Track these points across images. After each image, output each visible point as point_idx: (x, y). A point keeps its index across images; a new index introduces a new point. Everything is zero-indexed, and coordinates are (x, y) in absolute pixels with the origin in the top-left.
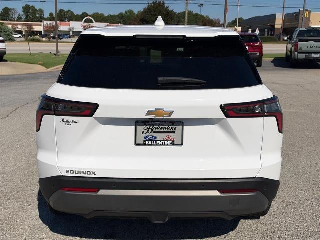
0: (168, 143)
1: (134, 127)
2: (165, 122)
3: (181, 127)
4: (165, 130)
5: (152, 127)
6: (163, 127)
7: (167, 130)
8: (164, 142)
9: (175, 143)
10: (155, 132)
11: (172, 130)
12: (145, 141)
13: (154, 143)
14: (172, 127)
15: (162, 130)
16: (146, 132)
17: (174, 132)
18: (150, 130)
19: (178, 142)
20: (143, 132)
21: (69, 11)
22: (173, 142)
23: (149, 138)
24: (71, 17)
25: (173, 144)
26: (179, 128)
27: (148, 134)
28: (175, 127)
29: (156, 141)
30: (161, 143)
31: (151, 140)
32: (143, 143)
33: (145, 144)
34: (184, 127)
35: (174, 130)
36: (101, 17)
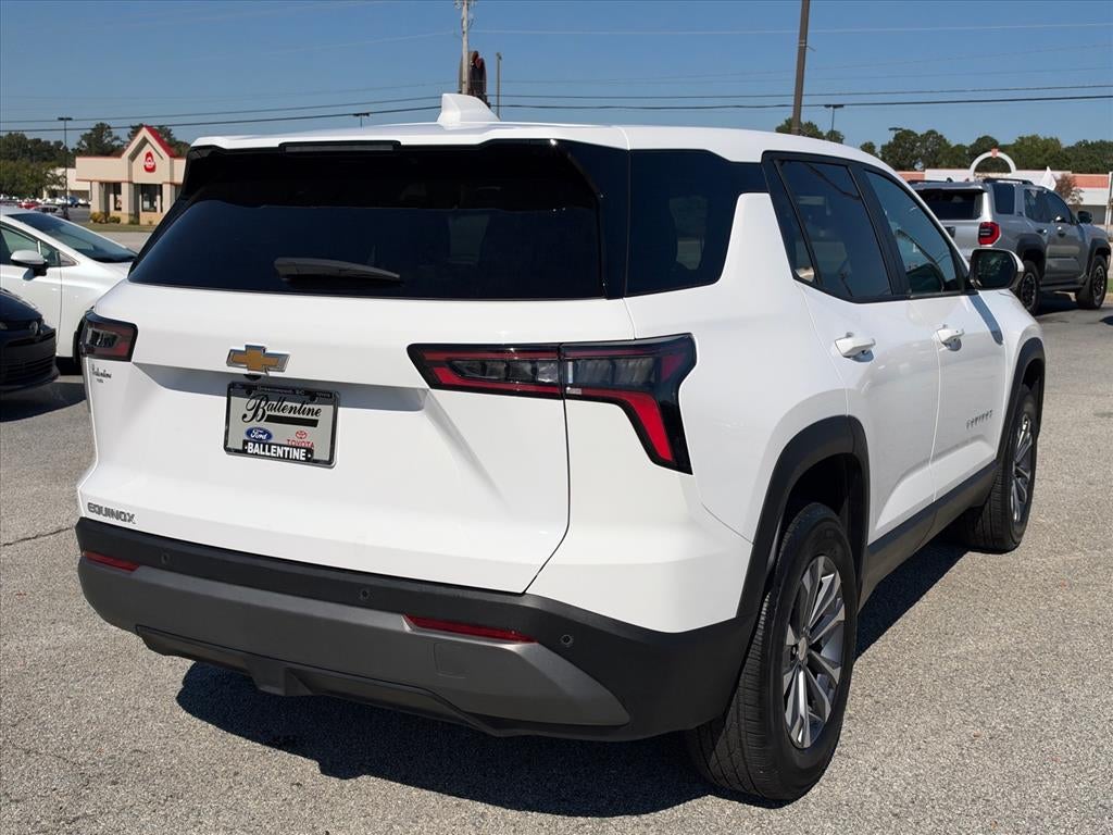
0: (296, 454)
1: (225, 398)
2: (294, 390)
3: (332, 407)
4: (292, 415)
5: (263, 403)
6: (290, 404)
7: (297, 416)
8: (287, 449)
9: (315, 457)
10: (271, 419)
11: (310, 417)
12: (245, 443)
13: (264, 450)
14: (311, 406)
15: (286, 414)
16: (250, 414)
17: (314, 423)
18: (260, 412)
19: (321, 453)
20: (245, 416)
21: (932, 132)
22: (309, 451)
23: (255, 435)
24: (935, 153)
25: (310, 459)
26: (327, 410)
27: (254, 424)
28: (316, 407)
29: (270, 445)
30: (280, 452)
31: (259, 441)
32: (241, 448)
33: (244, 452)
34: (340, 409)
35: (314, 417)
36: (1045, 151)
